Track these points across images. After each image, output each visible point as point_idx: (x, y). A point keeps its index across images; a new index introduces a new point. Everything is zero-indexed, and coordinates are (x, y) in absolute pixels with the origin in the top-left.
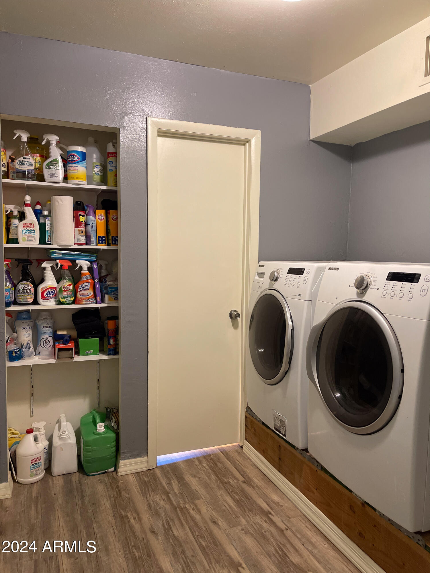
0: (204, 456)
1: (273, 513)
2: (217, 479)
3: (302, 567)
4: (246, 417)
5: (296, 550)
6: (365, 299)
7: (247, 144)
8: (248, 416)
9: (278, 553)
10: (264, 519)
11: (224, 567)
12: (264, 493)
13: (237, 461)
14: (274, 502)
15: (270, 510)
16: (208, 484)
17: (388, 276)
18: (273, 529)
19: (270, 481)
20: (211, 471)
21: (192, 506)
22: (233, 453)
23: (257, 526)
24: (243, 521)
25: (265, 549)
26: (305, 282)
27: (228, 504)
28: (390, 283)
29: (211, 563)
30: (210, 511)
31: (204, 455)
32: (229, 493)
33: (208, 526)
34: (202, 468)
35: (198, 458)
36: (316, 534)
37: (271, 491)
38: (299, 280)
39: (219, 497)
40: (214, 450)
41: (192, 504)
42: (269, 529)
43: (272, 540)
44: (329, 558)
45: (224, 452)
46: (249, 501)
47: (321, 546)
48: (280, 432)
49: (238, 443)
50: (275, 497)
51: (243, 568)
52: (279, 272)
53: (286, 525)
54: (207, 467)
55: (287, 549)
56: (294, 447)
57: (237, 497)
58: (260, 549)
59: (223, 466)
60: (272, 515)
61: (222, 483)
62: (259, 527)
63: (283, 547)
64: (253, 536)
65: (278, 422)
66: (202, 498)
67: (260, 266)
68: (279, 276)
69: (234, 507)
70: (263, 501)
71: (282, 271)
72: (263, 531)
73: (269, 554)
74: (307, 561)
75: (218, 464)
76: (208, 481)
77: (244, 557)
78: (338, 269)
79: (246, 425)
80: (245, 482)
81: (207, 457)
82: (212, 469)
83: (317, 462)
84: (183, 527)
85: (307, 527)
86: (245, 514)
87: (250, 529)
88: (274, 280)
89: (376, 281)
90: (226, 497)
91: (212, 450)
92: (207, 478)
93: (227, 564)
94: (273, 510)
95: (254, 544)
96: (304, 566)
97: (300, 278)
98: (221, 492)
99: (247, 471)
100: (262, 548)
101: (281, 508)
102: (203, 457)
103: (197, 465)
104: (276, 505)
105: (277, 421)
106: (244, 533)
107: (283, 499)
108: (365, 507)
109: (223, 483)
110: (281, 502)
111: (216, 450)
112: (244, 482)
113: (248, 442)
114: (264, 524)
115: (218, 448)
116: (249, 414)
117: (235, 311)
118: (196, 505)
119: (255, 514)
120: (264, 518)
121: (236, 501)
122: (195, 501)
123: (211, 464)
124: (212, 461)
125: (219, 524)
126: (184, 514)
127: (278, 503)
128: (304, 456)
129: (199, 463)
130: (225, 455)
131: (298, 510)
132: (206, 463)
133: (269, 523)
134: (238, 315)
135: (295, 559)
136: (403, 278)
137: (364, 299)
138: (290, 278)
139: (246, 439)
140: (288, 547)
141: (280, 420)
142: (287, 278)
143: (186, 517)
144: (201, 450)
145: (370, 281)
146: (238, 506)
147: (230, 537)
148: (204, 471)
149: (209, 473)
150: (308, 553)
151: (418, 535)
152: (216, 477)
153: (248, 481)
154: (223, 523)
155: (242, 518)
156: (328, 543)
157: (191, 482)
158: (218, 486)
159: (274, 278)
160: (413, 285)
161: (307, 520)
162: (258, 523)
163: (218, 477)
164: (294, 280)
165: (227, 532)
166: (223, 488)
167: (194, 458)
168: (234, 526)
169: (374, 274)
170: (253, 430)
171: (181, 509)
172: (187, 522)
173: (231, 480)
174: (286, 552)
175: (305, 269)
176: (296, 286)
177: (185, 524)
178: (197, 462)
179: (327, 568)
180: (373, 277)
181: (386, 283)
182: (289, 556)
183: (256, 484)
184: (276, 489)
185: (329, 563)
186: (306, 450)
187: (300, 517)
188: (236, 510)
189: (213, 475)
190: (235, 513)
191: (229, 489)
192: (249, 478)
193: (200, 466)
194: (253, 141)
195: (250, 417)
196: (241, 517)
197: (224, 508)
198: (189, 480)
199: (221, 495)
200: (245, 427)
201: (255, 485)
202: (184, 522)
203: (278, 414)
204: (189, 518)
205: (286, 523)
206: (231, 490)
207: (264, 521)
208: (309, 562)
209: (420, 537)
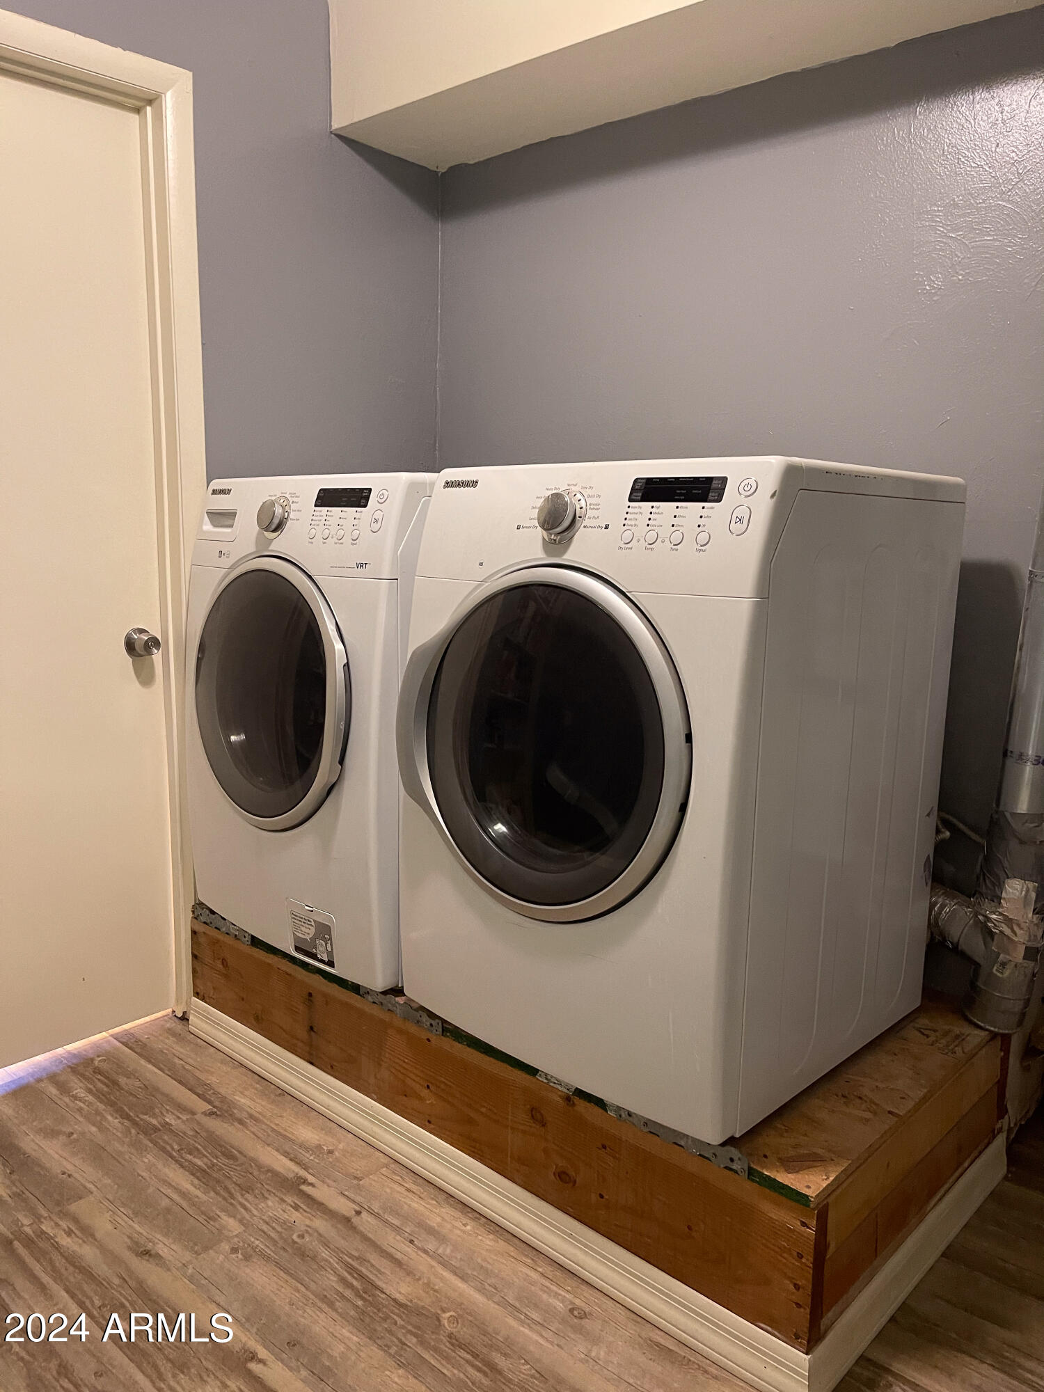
0: (69, 1067)
1: (311, 1179)
2: (127, 1123)
3: (423, 1307)
4: (194, 933)
5: (399, 1263)
6: (569, 557)
7: (149, 109)
8: (201, 928)
9: (351, 1286)
10: (292, 1204)
11: (205, 1378)
12: (273, 1130)
13: (177, 1061)
14: (307, 1149)
15: (303, 1173)
16: (99, 1145)
17: (633, 490)
18: (320, 1224)
19: (284, 1093)
20: (101, 1106)
21: (64, 1224)
22: (162, 1041)
23: (274, 1228)
24: (232, 1225)
25: (313, 1285)
26: (376, 527)
27: (177, 1190)
28: (640, 507)
29: (161, 1377)
30: (123, 1224)
31: (69, 1064)
32: (172, 1157)
33: (128, 1269)
34: (71, 1104)
35: (53, 1078)
36: (437, 1202)
37: (294, 1120)
38: (356, 522)
39: (143, 1174)
40: (101, 1042)
41: (60, 1218)
42: (309, 1227)
43: (325, 1253)
44: (485, 1260)
45: (131, 1042)
46: (238, 1163)
47: (458, 1232)
48: (314, 956)
49: (170, 1010)
50: (307, 1134)
51: (261, 1361)
52: (285, 504)
53: (354, 1202)
54: (90, 1098)
55: (373, 1266)
56: (355, 988)
57: (199, 1162)
58: (298, 1291)
59: (138, 1084)
60: (312, 1185)
61: (146, 1134)
62: (279, 1229)
63: (360, 1264)
64: (267, 1258)
65: (307, 931)
66: (92, 1193)
67: (214, 492)
68: (286, 514)
69: (198, 1193)
70: (276, 1153)
71: (295, 499)
72: (295, 1237)
73: (326, 1296)
74: (432, 1286)
75: (122, 1080)
76: (100, 1138)
77: (258, 1329)
78: (477, 482)
79: (195, 956)
80: (214, 1113)
81: (82, 1067)
82: (105, 1100)
83: (432, 1015)
84: (45, 1295)
85: (408, 1190)
86: (232, 1204)
87: (257, 1242)
88: (273, 527)
89: (596, 507)
90: (166, 1170)
91: (96, 1046)
92: (94, 1129)
93: (210, 1367)
94: (310, 1171)
95: (277, 1283)
96: (426, 1301)
97: (357, 515)
98: (146, 1160)
99: (213, 1080)
100: (303, 1289)
101: (331, 1160)
102: (69, 1070)
103: (55, 1099)
104: (314, 1153)
105: (303, 929)
106: (242, 1260)
107: (329, 1132)
108: (574, 1104)
109: (148, 1131)
110: (327, 1142)
111: (108, 1042)
112: (212, 1114)
113: (203, 1000)
114: (296, 1215)
115: (112, 1036)
116: (205, 923)
117: (142, 631)
118: (76, 1220)
119: (263, 1195)
120: (289, 1199)
121: (198, 1174)
122: (69, 1207)
123: (100, 1085)
124: (99, 1077)
125: (160, 1256)
126: (40, 1255)
127: (319, 1147)
128: (391, 1007)
129: (58, 1090)
130: (139, 1051)
131: (378, 1154)
132: (81, 1085)
133: (308, 1210)
134: (155, 642)
135: (400, 1289)
136: (678, 491)
137: (567, 558)
138: (325, 518)
139: (197, 994)
140: (373, 1261)
141: (313, 923)
142: (314, 518)
143: (51, 1262)
144: (60, 1051)
145: (581, 508)
146: (207, 1185)
147: (204, 1282)
148: (80, 1110)
149: (98, 1113)
150: (429, 1259)
151: (728, 1148)
152: (123, 1118)
153: (223, 1109)
154: (173, 1246)
155: (225, 1218)
156: (473, 1219)
157: (45, 1152)
158: (136, 1145)
159: (274, 520)
160: (708, 508)
161: (404, 1171)
162: (276, 1219)
163: (128, 1117)
164: (341, 522)
165: (190, 1271)
166: (151, 1145)
167: (39, 1080)
168: (206, 1249)
169: (591, 488)
170: (221, 966)
171: (29, 1242)
172: (58, 1277)
173: (169, 1119)
174: (371, 1276)
175: (370, 490)
176: (347, 540)
177: (51, 1282)
178: (53, 1090)
179: (487, 1287)
180: (589, 496)
181: (629, 510)
182: (380, 1283)
183: (247, 1112)
184: (307, 1110)
185: (488, 1273)
186: (397, 991)
187: (384, 1169)
188: (204, 1197)
189: (112, 1116)
190: (203, 1209)
191: (168, 1143)
192: (223, 1099)
193: (67, 1100)
194: (169, 100)
195: (208, 932)
196: (222, 1215)
197: (165, 1202)
198: (36, 1148)
199: (149, 1168)
200: (192, 960)
201: (245, 1115)
202: (46, 1279)
203: (307, 908)
204: (59, 1262)
205: (352, 1196)
206: (176, 1147)
207: (291, 1206)
208: (439, 1285)
209: (733, 1152)
